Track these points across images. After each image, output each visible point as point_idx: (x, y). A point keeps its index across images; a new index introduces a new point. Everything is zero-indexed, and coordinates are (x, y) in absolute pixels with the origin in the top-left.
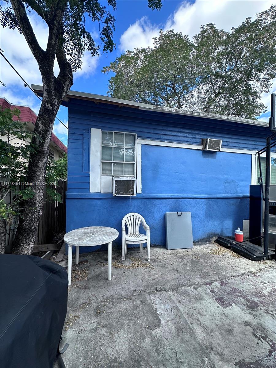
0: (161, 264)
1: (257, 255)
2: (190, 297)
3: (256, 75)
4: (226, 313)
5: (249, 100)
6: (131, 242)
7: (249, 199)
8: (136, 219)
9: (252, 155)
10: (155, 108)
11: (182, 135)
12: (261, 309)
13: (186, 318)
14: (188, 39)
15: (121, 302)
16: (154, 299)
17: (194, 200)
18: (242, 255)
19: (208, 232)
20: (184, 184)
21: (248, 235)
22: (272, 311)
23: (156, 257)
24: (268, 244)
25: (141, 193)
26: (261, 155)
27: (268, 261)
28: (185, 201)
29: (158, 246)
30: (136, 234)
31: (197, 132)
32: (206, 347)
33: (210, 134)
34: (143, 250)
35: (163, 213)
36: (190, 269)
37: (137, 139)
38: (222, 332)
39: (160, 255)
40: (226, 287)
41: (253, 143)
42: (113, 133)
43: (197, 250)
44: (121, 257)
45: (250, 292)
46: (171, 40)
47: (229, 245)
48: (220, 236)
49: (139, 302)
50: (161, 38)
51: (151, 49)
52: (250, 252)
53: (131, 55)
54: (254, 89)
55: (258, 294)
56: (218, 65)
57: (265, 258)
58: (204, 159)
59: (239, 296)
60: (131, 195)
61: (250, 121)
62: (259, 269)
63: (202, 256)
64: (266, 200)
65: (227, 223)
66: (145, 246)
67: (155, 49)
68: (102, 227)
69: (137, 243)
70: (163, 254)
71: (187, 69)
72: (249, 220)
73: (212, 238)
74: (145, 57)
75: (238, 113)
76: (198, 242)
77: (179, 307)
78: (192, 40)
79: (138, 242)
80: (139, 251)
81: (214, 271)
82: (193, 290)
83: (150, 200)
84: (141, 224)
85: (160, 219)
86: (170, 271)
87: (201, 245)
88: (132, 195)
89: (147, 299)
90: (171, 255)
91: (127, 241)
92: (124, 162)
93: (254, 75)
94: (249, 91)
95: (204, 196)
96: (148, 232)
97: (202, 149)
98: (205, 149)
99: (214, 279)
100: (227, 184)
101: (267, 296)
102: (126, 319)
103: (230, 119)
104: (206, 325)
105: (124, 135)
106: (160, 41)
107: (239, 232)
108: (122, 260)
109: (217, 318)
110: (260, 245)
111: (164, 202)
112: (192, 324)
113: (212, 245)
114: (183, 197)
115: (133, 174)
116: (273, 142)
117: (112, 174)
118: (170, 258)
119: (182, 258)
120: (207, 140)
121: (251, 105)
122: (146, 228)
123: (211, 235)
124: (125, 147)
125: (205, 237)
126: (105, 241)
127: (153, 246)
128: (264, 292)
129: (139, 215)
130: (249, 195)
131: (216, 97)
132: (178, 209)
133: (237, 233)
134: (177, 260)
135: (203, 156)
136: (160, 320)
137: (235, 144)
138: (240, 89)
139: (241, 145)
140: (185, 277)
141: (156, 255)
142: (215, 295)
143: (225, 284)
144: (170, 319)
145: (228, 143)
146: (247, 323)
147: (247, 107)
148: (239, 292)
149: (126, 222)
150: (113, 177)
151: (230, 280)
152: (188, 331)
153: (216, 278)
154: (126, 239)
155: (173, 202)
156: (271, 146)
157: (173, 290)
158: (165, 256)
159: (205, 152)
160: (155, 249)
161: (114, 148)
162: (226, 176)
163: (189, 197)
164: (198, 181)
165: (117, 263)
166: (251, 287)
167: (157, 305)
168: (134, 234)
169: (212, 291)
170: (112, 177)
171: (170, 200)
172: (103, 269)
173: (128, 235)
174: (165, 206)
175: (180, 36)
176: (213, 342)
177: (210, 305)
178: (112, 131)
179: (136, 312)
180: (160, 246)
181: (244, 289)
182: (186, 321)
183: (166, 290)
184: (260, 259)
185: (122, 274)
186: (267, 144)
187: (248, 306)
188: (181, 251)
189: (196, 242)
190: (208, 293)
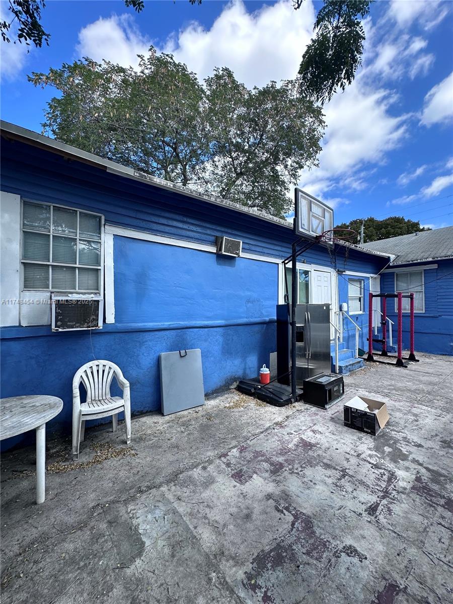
0: (151, 442)
1: (285, 398)
2: (195, 485)
3: (284, 159)
4: (245, 491)
5: (277, 191)
6: (92, 416)
7: (276, 324)
8: (104, 371)
9: (278, 264)
10: (138, 175)
11: (185, 226)
12: (286, 470)
13: (187, 522)
14: (196, 79)
15: (64, 540)
16: (134, 510)
17: (206, 329)
18: (268, 402)
19: (226, 376)
20: (189, 305)
21: (275, 372)
22: (297, 469)
23: (143, 433)
24: (296, 381)
25: (114, 322)
26: (287, 266)
27: (296, 404)
28: (191, 332)
29: (147, 412)
30: (104, 398)
31: (208, 226)
32: (215, 556)
33: (226, 230)
34: (118, 424)
35: (155, 356)
36: (199, 439)
37: (105, 225)
38: (239, 522)
39: (150, 427)
40: (247, 454)
41: (279, 248)
42: (52, 207)
43: (210, 407)
44: (72, 449)
45: (275, 451)
46: (169, 70)
47: (253, 391)
48: (242, 380)
49: (103, 526)
50: (152, 61)
51: (136, 73)
52: (277, 396)
53: (96, 70)
54: (282, 177)
55: (284, 451)
56: (238, 132)
57: (293, 400)
58: (219, 266)
59: (262, 461)
60: (92, 327)
61: (276, 219)
62: (286, 417)
63: (217, 415)
64: (293, 324)
65: (250, 360)
66: (121, 417)
67: (142, 75)
68: (25, 396)
69: (105, 415)
70: (156, 425)
71: (196, 125)
72: (276, 353)
73: (231, 385)
74: (123, 81)
75: (264, 206)
76: (213, 393)
77: (177, 508)
78: (201, 82)
79: (107, 413)
80: (111, 430)
81: (232, 433)
82: (200, 472)
83: (131, 334)
84: (115, 379)
85: (150, 366)
86: (165, 451)
87: (216, 397)
88: (94, 328)
89: (121, 514)
90: (168, 424)
91: (83, 415)
92: (77, 265)
93: (281, 159)
94: (275, 179)
95: (220, 323)
96: (127, 392)
97: (215, 252)
98: (220, 252)
99: (231, 446)
100: (250, 304)
101: (293, 450)
102: (74, 568)
103: (251, 212)
104: (216, 522)
105: (76, 214)
106: (150, 64)
107: (265, 371)
108: (72, 454)
109: (232, 504)
110: (288, 385)
111: (157, 336)
112: (195, 528)
113: (232, 395)
114: (188, 326)
115: (97, 288)
116: (299, 249)
117: (48, 288)
118: (168, 430)
119: (186, 424)
120: (222, 238)
121: (279, 198)
122: (123, 385)
123: (231, 379)
124: (78, 237)
125: (222, 385)
126: (26, 425)
127: (139, 415)
128: (290, 446)
129: (109, 364)
130: (276, 318)
131: (237, 179)
132: (181, 346)
133: (262, 373)
134: (179, 429)
135: (217, 262)
136: (143, 543)
137: (260, 248)
138: (267, 173)
139: (266, 251)
140: (190, 454)
141: (144, 428)
142: (232, 469)
143: (246, 448)
144: (160, 534)
145: (250, 245)
146: (269, 496)
147: (274, 199)
148: (262, 456)
149: (81, 380)
150: (53, 295)
151: (252, 441)
152: (190, 542)
153: (234, 443)
154: (81, 411)
155: (171, 336)
156: (298, 253)
157: (168, 482)
158: (158, 428)
159: (220, 257)
160: (141, 419)
161: (53, 236)
162: (249, 293)
163: (198, 326)
164: (210, 300)
165: (60, 463)
166: (277, 443)
167: (139, 517)
168: (100, 400)
169: (228, 465)
170: (49, 294)
171: (167, 332)
172: (25, 484)
173: (86, 403)
174: (159, 343)
175: (184, 69)
176: (225, 543)
177: (224, 487)
178: (51, 204)
179: (96, 547)
180: (150, 411)
181: (268, 449)
182: (187, 526)
183: (157, 487)
184: (288, 402)
185: (71, 482)
186: (293, 252)
187: (271, 472)
188: (185, 413)
189: (209, 395)
190: (222, 469)
